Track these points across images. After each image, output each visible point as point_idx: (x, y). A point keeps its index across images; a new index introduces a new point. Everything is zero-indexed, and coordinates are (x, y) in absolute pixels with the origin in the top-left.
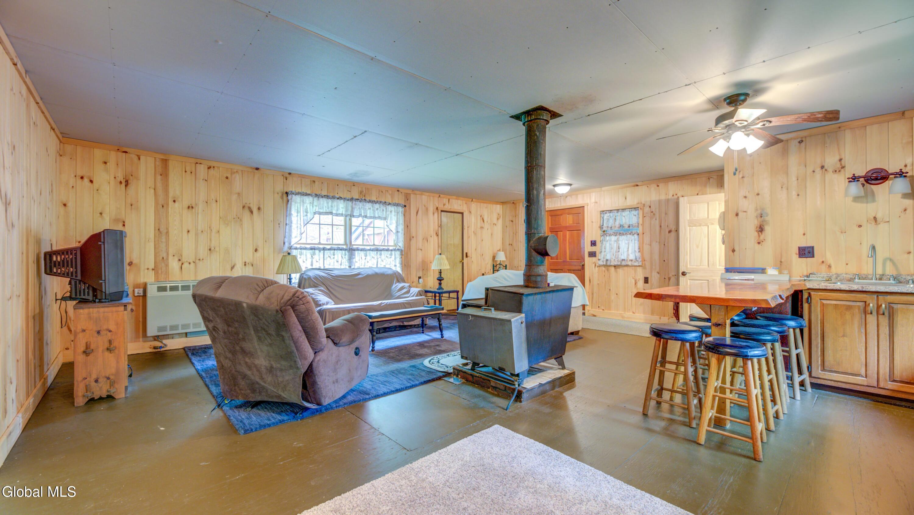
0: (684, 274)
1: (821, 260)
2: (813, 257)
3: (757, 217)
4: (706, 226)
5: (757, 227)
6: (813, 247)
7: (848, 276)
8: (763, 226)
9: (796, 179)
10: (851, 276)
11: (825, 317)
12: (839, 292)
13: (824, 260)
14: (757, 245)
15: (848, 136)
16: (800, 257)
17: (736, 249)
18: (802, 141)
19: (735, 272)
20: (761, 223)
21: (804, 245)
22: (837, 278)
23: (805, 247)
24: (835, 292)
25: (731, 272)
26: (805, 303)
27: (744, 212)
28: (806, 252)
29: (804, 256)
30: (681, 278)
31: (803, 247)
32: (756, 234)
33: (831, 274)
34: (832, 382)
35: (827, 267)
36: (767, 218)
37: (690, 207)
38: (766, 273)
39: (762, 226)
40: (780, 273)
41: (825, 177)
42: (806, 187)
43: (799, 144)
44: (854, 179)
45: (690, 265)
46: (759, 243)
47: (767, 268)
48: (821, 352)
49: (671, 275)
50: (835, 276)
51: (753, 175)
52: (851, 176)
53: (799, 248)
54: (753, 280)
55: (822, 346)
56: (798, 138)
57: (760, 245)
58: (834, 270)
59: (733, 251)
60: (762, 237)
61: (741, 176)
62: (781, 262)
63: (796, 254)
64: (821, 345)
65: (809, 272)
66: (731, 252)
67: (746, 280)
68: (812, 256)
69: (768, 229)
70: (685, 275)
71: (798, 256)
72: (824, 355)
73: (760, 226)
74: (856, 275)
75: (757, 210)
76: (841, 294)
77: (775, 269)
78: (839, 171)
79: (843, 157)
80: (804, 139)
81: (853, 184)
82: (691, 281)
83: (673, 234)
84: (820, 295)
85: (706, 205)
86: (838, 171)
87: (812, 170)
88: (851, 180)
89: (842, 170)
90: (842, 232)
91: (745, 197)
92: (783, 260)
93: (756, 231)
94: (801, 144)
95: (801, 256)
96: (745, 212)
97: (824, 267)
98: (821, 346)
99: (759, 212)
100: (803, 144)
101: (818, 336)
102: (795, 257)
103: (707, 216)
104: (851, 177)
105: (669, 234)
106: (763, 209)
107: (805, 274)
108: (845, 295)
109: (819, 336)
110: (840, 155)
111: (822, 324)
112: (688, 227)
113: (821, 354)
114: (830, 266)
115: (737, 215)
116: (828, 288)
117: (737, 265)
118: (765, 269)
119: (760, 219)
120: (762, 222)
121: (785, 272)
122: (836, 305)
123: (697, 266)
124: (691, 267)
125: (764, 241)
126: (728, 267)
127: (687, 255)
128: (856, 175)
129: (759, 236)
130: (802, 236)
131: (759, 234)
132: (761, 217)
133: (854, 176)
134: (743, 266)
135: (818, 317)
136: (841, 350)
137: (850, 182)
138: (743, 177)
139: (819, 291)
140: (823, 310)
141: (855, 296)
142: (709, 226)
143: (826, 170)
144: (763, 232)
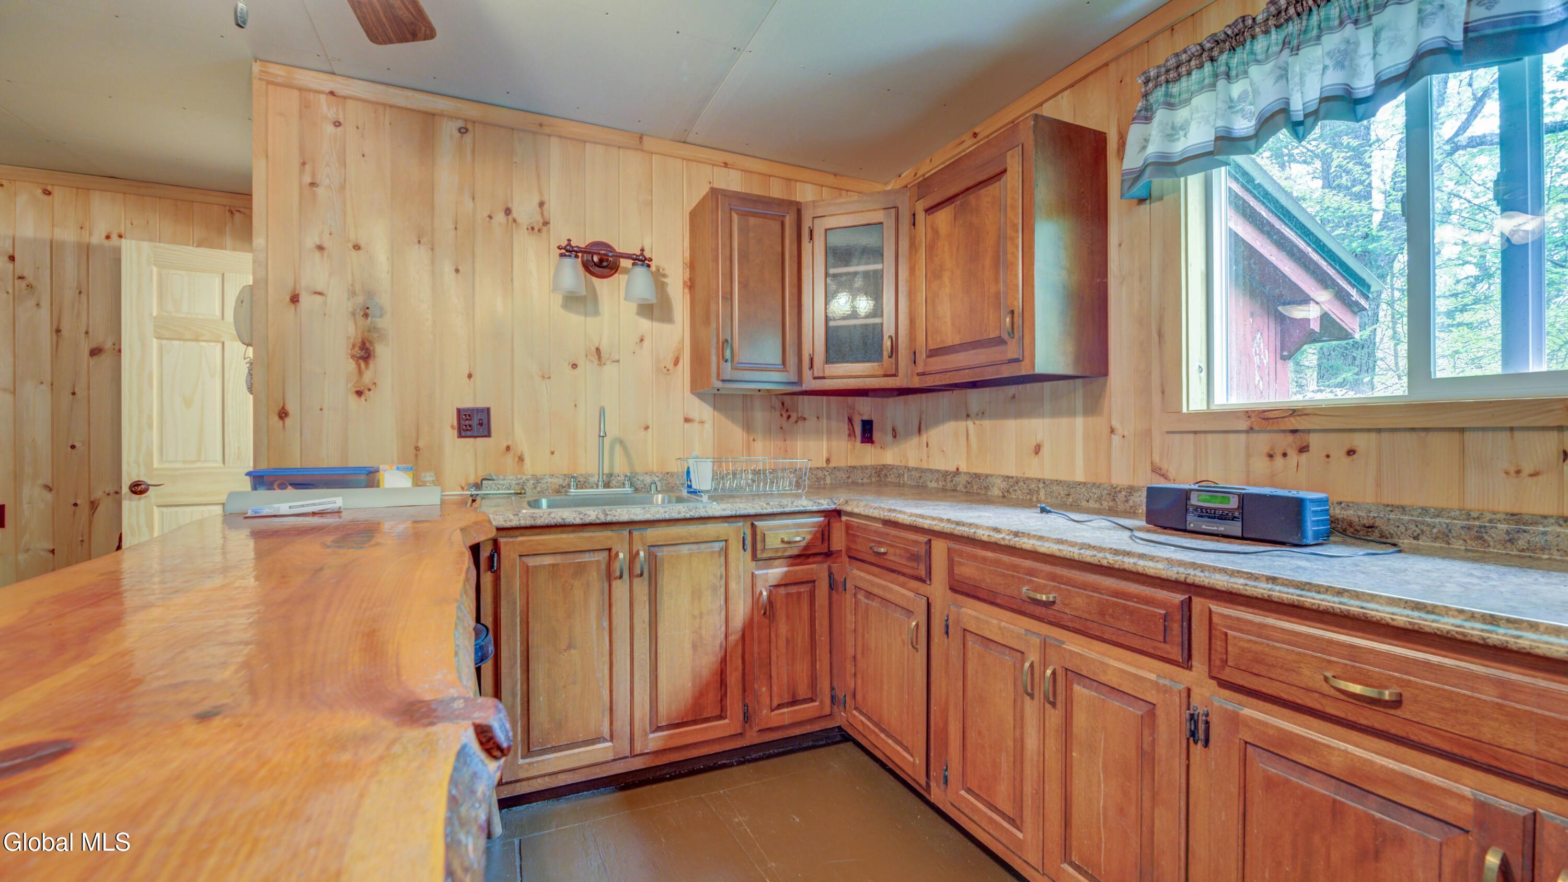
0: (138, 489)
1: (505, 445)
2: (489, 435)
3: (353, 314)
4: (218, 342)
5: (354, 346)
6: (488, 410)
7: (555, 480)
8: (370, 342)
9: (453, 227)
10: (560, 481)
11: (530, 605)
12: (559, 529)
13: (510, 443)
14: (353, 398)
15: (555, 150)
16: (460, 436)
17: (290, 408)
18: (467, 130)
19: (282, 487)
20: (366, 334)
21: (468, 404)
22: (535, 488)
23: (472, 410)
24: (553, 530)
25: (270, 487)
26: (485, 571)
27: (316, 293)
28: (475, 422)
29: (469, 433)
30: (126, 504)
31: (468, 410)
32: (352, 365)
33: (524, 477)
34: (546, 778)
35: (517, 459)
36: (382, 323)
37: (160, 276)
38: (378, 486)
39: (368, 345)
40: (418, 482)
41: (512, 236)
42: (473, 255)
43: (458, 135)
44: (569, 251)
45: (161, 460)
46: (359, 393)
47: (381, 467)
48: (522, 704)
49: (98, 494)
50: (532, 482)
51: (342, 188)
52: (564, 243)
53: (459, 411)
54: (338, 512)
55: (525, 686)
56: (457, 118)
57: (363, 398)
58: (529, 468)
59: (283, 414)
60: (368, 376)
61: (307, 179)
62: (417, 449)
63: (452, 427)
64: (522, 684)
65: (482, 474)
66: (276, 418)
67: (314, 514)
68: (486, 433)
69: (382, 351)
70: (141, 492)
71: (456, 432)
72: (528, 710)
73: (363, 343)
74: (572, 477)
75: (353, 293)
76: (564, 536)
77: (405, 470)
78: (539, 231)
79: (546, 198)
80: (470, 127)
81: (569, 262)
82: (164, 509)
83: (105, 360)
84: (522, 543)
85: (217, 281)
86: (536, 229)
87: (486, 214)
88: (563, 251)
89: (545, 229)
90: (543, 377)
91: (320, 248)
92: (421, 444)
93: (353, 357)
94: (465, 135)
95: (463, 434)
96: (320, 294)
97: (510, 460)
98: (521, 689)
99: (360, 299)
100: (468, 138)
101: (515, 663)
102: (449, 433)
103: (218, 313)
104: (563, 245)
105: (93, 361)
106: (370, 294)
107: (472, 480)
108: (572, 536)
109: (519, 661)
110: (541, 193)
111: (525, 626)
112: (155, 340)
113: (522, 709)
114: (521, 459)
115: (295, 299)
116: (539, 522)
117: (295, 461)
118: (377, 471)
119: (361, 321)
120: (369, 331)
121: (428, 479)
122: (553, 565)
123: (184, 462)
124: (166, 465)
125: (372, 387)
126: (263, 466)
127: (150, 426)
128: (573, 244)
129: (360, 373)
130: (466, 379)
131: (359, 366)
132: (366, 315)
133: (569, 244)
134: (312, 462)
135: (515, 609)
136: (565, 687)
137: (562, 255)
138: (313, 184)
139: (517, 532)
140: (528, 585)
141: (591, 537)
142: (227, 344)
143: (515, 221)
144: (371, 362)
